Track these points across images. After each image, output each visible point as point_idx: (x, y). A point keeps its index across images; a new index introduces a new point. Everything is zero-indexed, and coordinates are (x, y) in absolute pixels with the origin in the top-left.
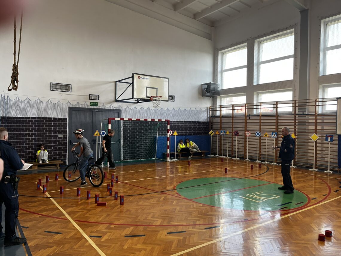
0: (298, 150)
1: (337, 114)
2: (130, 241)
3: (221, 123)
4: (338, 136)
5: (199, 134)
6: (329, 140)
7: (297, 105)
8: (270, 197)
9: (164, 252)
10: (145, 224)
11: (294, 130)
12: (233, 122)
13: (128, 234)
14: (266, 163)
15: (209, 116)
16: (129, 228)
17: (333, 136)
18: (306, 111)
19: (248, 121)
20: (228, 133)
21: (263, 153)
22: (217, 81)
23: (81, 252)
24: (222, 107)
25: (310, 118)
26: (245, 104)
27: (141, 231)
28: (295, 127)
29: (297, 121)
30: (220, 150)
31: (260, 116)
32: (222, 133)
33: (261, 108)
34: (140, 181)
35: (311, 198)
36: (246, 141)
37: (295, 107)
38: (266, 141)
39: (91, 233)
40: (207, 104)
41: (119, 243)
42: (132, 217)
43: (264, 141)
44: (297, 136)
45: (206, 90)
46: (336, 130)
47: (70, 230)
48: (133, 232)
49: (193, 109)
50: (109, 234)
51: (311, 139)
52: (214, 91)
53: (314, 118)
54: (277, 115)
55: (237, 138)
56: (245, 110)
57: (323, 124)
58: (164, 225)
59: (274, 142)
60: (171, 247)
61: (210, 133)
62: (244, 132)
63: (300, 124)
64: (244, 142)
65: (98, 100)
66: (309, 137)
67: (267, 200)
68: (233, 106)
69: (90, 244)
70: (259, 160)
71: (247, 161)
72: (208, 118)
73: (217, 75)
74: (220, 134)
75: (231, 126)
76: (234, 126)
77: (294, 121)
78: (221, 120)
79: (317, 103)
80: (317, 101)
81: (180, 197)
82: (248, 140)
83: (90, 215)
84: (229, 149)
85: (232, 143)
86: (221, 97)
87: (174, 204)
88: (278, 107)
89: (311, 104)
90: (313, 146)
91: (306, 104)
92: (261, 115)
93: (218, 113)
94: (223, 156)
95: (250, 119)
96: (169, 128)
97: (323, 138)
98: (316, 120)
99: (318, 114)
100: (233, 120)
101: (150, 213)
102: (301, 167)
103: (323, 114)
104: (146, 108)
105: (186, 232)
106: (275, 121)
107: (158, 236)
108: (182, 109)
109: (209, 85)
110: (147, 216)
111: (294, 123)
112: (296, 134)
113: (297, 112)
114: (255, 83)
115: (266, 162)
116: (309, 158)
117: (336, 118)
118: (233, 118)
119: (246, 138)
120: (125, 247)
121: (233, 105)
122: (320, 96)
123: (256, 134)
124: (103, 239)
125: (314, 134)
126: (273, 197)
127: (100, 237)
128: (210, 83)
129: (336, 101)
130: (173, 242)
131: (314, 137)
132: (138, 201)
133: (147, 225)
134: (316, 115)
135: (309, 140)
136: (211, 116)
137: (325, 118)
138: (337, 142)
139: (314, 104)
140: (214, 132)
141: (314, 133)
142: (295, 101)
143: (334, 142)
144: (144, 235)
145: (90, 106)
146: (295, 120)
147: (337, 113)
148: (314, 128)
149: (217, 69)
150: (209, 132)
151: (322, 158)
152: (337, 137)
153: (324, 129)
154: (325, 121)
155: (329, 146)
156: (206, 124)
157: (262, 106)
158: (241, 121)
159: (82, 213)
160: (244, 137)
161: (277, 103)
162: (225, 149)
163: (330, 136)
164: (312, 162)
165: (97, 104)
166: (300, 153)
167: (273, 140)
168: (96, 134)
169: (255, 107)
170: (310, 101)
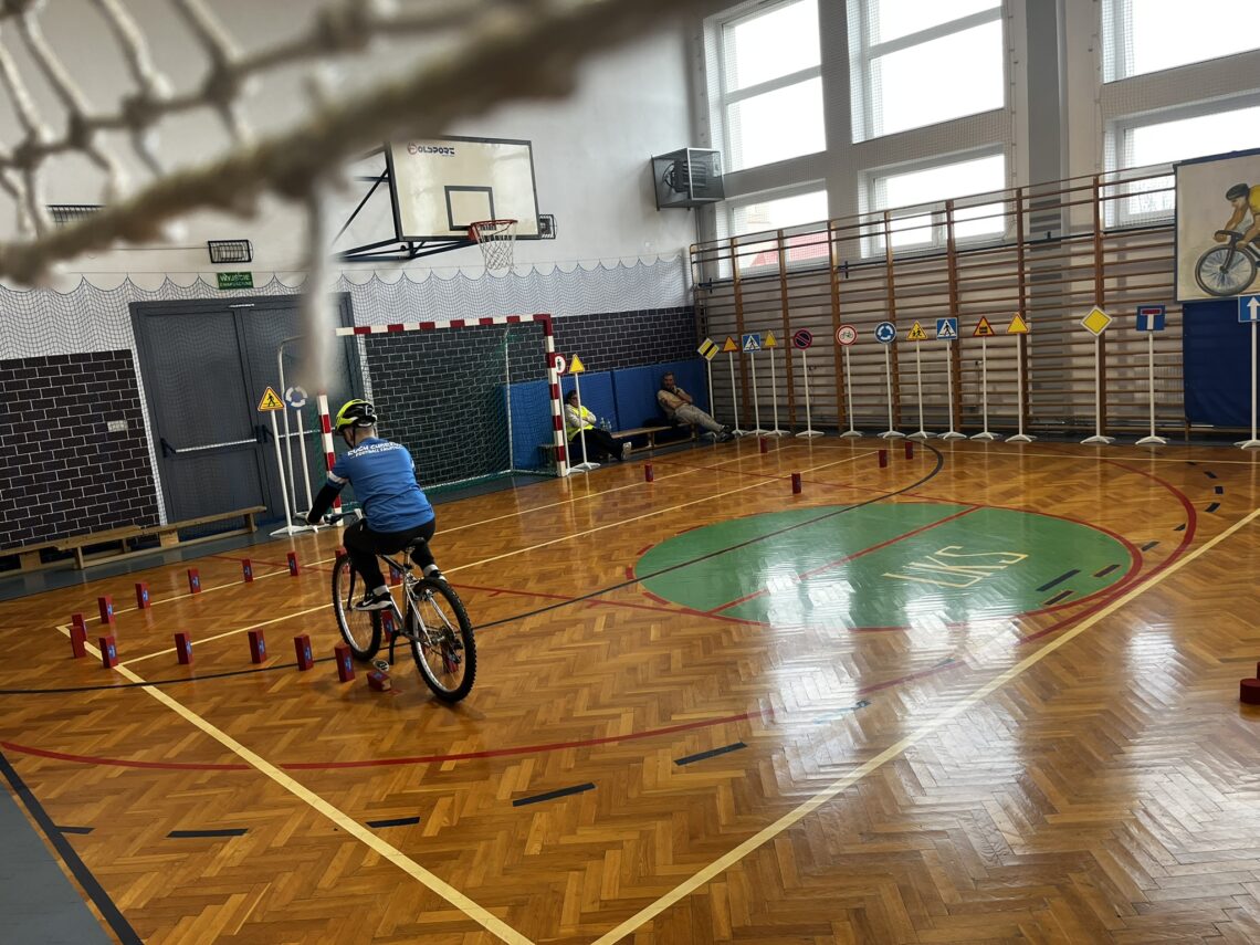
0: (1037, 373)
1: (1175, 225)
2: (542, 818)
3: (739, 305)
4: (1181, 307)
5: (662, 358)
6: (1150, 325)
7: (1026, 204)
8: (994, 560)
9: (696, 842)
10: (576, 740)
11: (1017, 301)
12: (785, 299)
13: (525, 789)
14: (922, 437)
15: (690, 285)
16: (518, 763)
17: (1163, 307)
18: (1058, 226)
19: (842, 288)
20: (770, 341)
21: (908, 399)
22: (707, 143)
23: (358, 901)
24: (739, 241)
25: (1075, 249)
26: (829, 223)
27: (570, 770)
28: (1022, 291)
29: (1027, 269)
30: (747, 407)
31: (890, 263)
32: (748, 345)
33: (890, 232)
34: (486, 565)
35: (1139, 545)
36: (840, 365)
37: (1016, 215)
38: (918, 356)
39: (365, 809)
40: (676, 236)
41: (501, 837)
42: (512, 718)
43: (910, 356)
44: (1029, 325)
45: (669, 180)
46: (1175, 284)
47: (277, 812)
48: (539, 780)
49: (630, 263)
50: (443, 803)
51: (1085, 330)
52: (703, 181)
53: (1091, 248)
54: (952, 254)
55: (807, 357)
56: (827, 244)
57: (1124, 269)
58: (648, 729)
59: (948, 354)
60: (715, 817)
61: (702, 350)
62: (829, 330)
63: (1040, 276)
64: (832, 370)
65: (250, 260)
66: (1074, 322)
67: (988, 574)
68: (780, 236)
69: (384, 860)
70: (894, 429)
71: (852, 439)
72: (687, 292)
73: (706, 119)
74: (740, 349)
75: (780, 314)
76: (791, 313)
77: (1016, 270)
78: (738, 296)
79: (1101, 189)
80: (1100, 182)
81: (667, 607)
82: (848, 359)
83: (334, 732)
84: (780, 403)
85: (790, 377)
86: (728, 202)
87: (652, 638)
88: (953, 222)
89: (1075, 197)
90: (1093, 355)
91: (1059, 200)
92: (890, 259)
93: (723, 270)
94: (758, 431)
95: (850, 278)
96: (551, 348)
97: (1125, 322)
98: (1099, 254)
99: (1106, 233)
100: (784, 289)
101: (575, 690)
102: (1050, 435)
103: (1123, 232)
104: (446, 274)
105: (745, 746)
106: (945, 277)
107: (647, 779)
108: (590, 266)
109: (679, 158)
110: (569, 702)
111: (1017, 277)
112: (1028, 318)
113: (1026, 232)
114: (857, 137)
115: (922, 433)
116: (1076, 401)
117: (1172, 240)
118: (783, 281)
119: (840, 355)
120: (534, 848)
121: (780, 231)
122: (1109, 165)
123: (880, 333)
124: (431, 828)
125: (1096, 308)
126: (1003, 561)
127: (415, 820)
128: (685, 151)
129: (1173, 177)
130: (713, 797)
131: (1096, 321)
132: (509, 648)
133: (583, 740)
134: (1097, 235)
135: (1075, 335)
136: (700, 285)
137: (1130, 245)
138: (1179, 330)
139: (1089, 194)
140: (717, 343)
141: (1093, 305)
142: (1019, 191)
143: (1167, 331)
144: (590, 786)
145: (221, 288)
146: (1021, 264)
147: (1176, 219)
148: (1091, 285)
149: (704, 93)
150: (698, 348)
151: (1123, 395)
152: (1179, 311)
153: (1129, 285)
154: (1131, 256)
155: (1151, 345)
156: (682, 316)
157: (891, 223)
158: (817, 290)
159: (300, 729)
160: (831, 350)
161: (950, 206)
162: (766, 401)
163: (1152, 310)
164: (1093, 414)
165: (246, 277)
166: (1044, 385)
167: (945, 349)
168: (266, 400)
169: (863, 231)
170: (1072, 187)
